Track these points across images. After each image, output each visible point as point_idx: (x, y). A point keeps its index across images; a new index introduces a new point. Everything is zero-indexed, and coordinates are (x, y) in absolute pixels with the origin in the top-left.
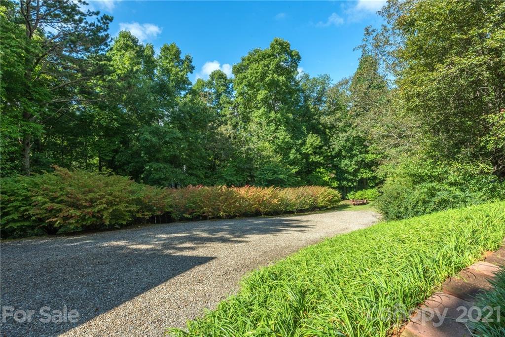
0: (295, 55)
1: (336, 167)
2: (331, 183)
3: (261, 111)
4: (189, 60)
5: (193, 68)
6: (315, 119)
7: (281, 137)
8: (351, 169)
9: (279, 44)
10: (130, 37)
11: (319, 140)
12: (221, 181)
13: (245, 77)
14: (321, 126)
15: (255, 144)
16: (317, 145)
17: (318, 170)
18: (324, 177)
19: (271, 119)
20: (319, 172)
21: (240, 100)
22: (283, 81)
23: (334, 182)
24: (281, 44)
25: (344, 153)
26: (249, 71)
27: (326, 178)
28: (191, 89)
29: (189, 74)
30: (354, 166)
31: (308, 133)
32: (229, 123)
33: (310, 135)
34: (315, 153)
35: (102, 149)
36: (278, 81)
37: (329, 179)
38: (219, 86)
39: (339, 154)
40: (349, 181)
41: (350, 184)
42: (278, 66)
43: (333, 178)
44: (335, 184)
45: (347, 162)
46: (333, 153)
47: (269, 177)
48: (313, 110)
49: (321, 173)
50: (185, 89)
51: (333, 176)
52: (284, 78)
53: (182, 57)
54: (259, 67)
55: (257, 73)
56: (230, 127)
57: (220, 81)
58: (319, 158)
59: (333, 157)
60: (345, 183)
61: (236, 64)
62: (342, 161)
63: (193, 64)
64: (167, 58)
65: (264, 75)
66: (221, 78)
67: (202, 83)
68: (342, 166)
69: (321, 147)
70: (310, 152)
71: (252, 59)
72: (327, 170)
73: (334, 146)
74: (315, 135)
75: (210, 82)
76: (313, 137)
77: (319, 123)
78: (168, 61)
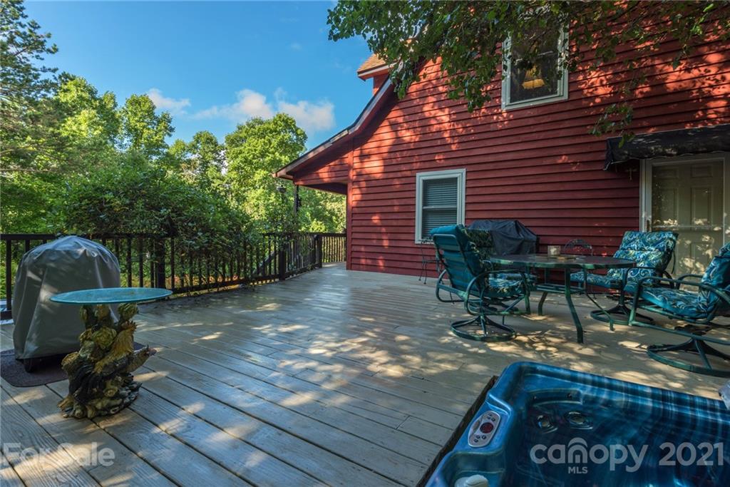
0: (300, 135)
4: (167, 119)
5: (172, 130)
9: (283, 120)
10: (85, 87)
13: (241, 152)
14: (327, 213)
21: (234, 175)
22: (286, 161)
24: (285, 121)
26: (247, 146)
28: (167, 155)
29: (166, 137)
33: (314, 222)
36: (280, 161)
38: (207, 153)
42: (282, 143)
50: (158, 153)
52: (287, 158)
53: (158, 113)
54: (259, 144)
55: (255, 150)
57: (208, 147)
61: (230, 134)
63: (172, 125)
64: (135, 114)
66: (208, 143)
67: (182, 147)
71: (251, 132)
74: (320, 223)
75: (193, 146)
76: (317, 224)
77: (325, 209)
78: (136, 119)
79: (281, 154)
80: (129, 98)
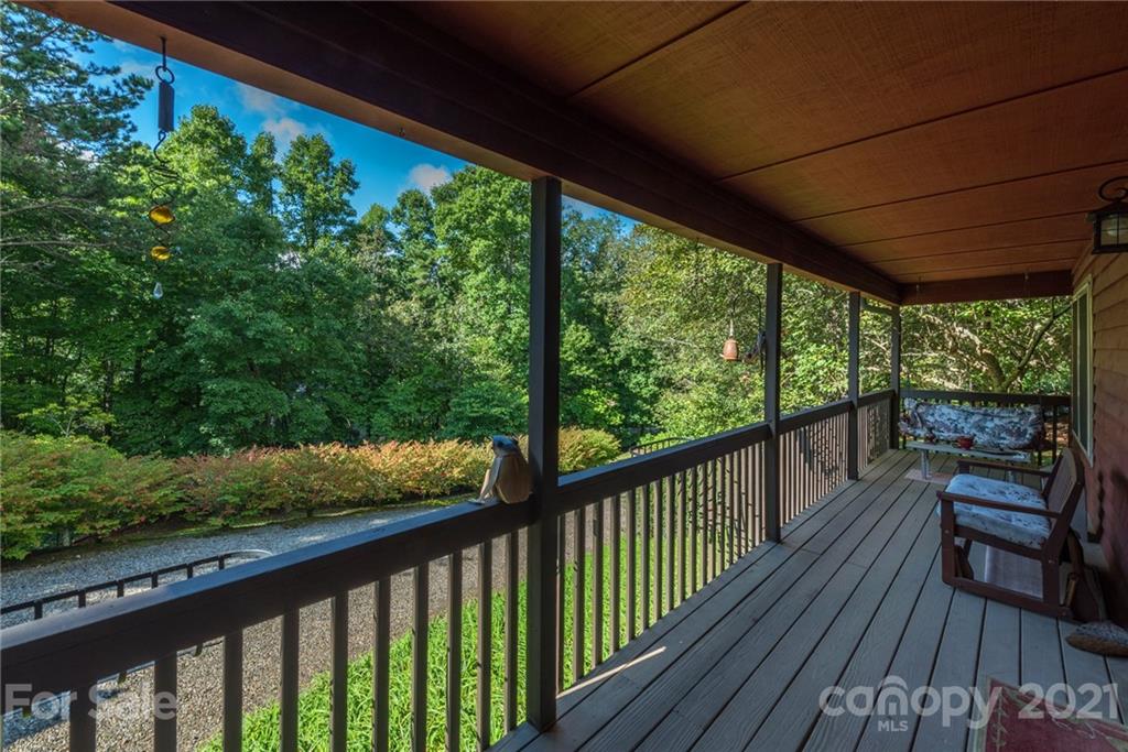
1: (620, 388)
2: (610, 416)
3: (481, 276)
4: (348, 169)
5: (355, 185)
6: (583, 297)
7: (514, 329)
8: (645, 392)
10: (214, 118)
11: (587, 335)
12: (383, 412)
13: (450, 212)
14: (595, 310)
15: (463, 340)
16: (583, 346)
17: (586, 392)
18: (597, 406)
19: (499, 292)
20: (588, 395)
22: (523, 224)
23: (615, 415)
25: (634, 362)
26: (459, 201)
27: (600, 409)
28: (354, 225)
29: (347, 194)
30: (651, 387)
31: (569, 323)
32: (415, 295)
33: (572, 326)
34: (580, 361)
35: (113, 345)
36: (514, 223)
37: (607, 410)
39: (626, 363)
40: (643, 413)
41: (645, 419)
43: (615, 407)
44: (617, 420)
45: (640, 378)
46: (617, 360)
47: (472, 412)
48: (581, 279)
49: (593, 398)
51: (613, 404)
53: (336, 162)
56: (414, 305)
57: (416, 212)
58: (587, 369)
59: (614, 369)
60: (636, 417)
61: (438, 185)
62: (633, 375)
63: (355, 177)
65: (485, 211)
66: (417, 207)
67: (379, 213)
68: (631, 385)
69: (590, 351)
70: (570, 359)
71: (467, 179)
72: (604, 393)
73: (616, 348)
74: (581, 327)
75: (398, 212)
76: (577, 330)
77: (591, 305)
78: (300, 169)
79: (516, 213)
80: (295, 140)
